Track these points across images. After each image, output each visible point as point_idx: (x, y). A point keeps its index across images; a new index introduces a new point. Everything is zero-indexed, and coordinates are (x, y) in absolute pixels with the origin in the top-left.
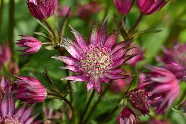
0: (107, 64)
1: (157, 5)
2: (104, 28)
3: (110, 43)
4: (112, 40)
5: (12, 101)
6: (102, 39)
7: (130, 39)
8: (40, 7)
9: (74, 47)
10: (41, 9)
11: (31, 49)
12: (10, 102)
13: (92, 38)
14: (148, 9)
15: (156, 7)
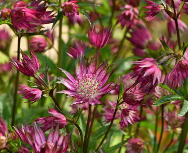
0: (97, 84)
1: (106, 36)
2: (83, 62)
3: (92, 71)
4: (92, 68)
5: (41, 132)
6: (84, 71)
7: (105, 62)
8: (30, 64)
9: (68, 83)
10: (31, 65)
11: (37, 95)
12: (40, 133)
13: (77, 72)
14: (101, 42)
15: (106, 38)
